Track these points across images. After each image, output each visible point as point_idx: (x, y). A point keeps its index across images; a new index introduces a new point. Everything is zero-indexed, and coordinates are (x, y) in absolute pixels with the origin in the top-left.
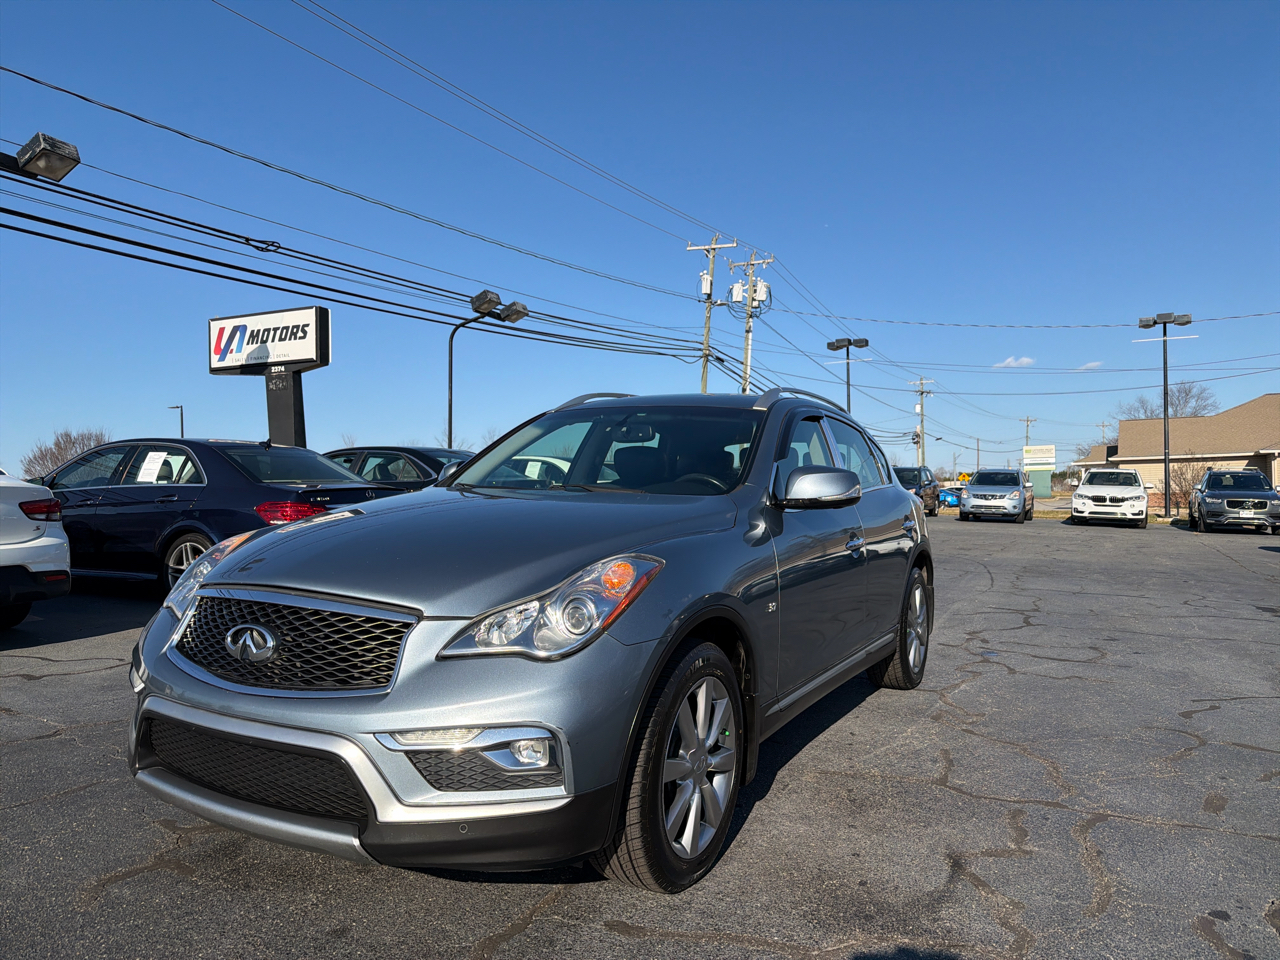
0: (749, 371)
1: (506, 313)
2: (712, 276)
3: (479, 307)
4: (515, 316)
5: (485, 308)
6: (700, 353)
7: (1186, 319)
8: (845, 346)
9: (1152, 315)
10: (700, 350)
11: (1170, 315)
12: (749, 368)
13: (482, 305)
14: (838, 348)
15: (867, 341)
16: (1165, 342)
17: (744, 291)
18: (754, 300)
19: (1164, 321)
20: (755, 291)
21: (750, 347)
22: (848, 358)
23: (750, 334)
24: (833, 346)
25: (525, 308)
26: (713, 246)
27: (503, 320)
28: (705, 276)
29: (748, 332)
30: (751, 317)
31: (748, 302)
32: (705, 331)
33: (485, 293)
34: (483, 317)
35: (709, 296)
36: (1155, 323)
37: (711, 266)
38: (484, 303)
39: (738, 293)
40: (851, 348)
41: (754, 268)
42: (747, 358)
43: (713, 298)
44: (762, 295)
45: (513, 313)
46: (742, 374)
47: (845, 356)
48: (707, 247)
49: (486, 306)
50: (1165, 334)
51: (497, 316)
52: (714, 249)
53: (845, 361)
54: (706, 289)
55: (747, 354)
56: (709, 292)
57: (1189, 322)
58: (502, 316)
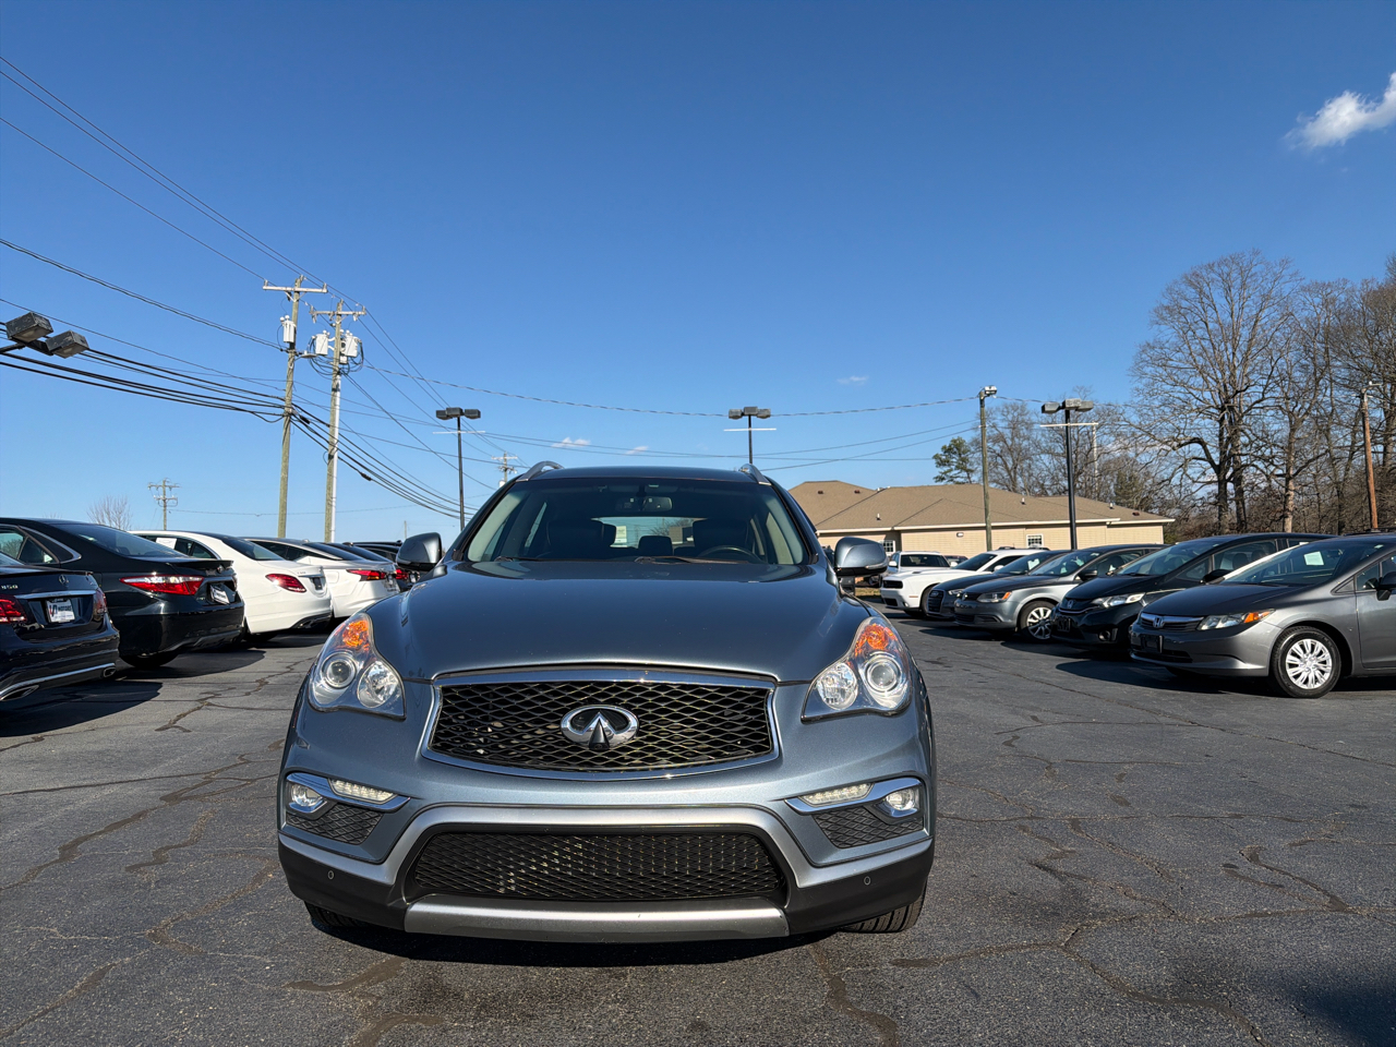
0: (336, 436)
1: (56, 345)
2: (296, 323)
3: (18, 334)
4: (70, 350)
5: (27, 336)
6: (281, 411)
7: (766, 413)
8: (456, 416)
9: (740, 408)
10: (281, 407)
11: (754, 409)
12: (337, 431)
13: (24, 332)
14: (448, 417)
15: (479, 413)
16: (750, 432)
17: (329, 343)
18: (341, 354)
19: (748, 413)
20: (343, 345)
21: (338, 407)
22: (459, 429)
23: (338, 394)
24: (443, 415)
25: (84, 341)
26: (297, 289)
27: (50, 353)
28: (288, 322)
29: (335, 390)
30: (339, 373)
31: (336, 355)
32: (288, 385)
33: (31, 316)
34: (20, 348)
35: (292, 345)
36: (743, 414)
37: (295, 311)
38: (30, 329)
39: (322, 346)
40: (463, 418)
41: (341, 319)
42: (334, 420)
43: (298, 348)
44: (351, 349)
45: (67, 345)
46: (328, 438)
47: (456, 427)
48: (289, 289)
49: (31, 333)
50: (750, 426)
51: (43, 348)
52: (298, 292)
53: (456, 432)
54: (288, 336)
55: (333, 415)
56: (292, 341)
57: (768, 416)
58: (50, 348)
